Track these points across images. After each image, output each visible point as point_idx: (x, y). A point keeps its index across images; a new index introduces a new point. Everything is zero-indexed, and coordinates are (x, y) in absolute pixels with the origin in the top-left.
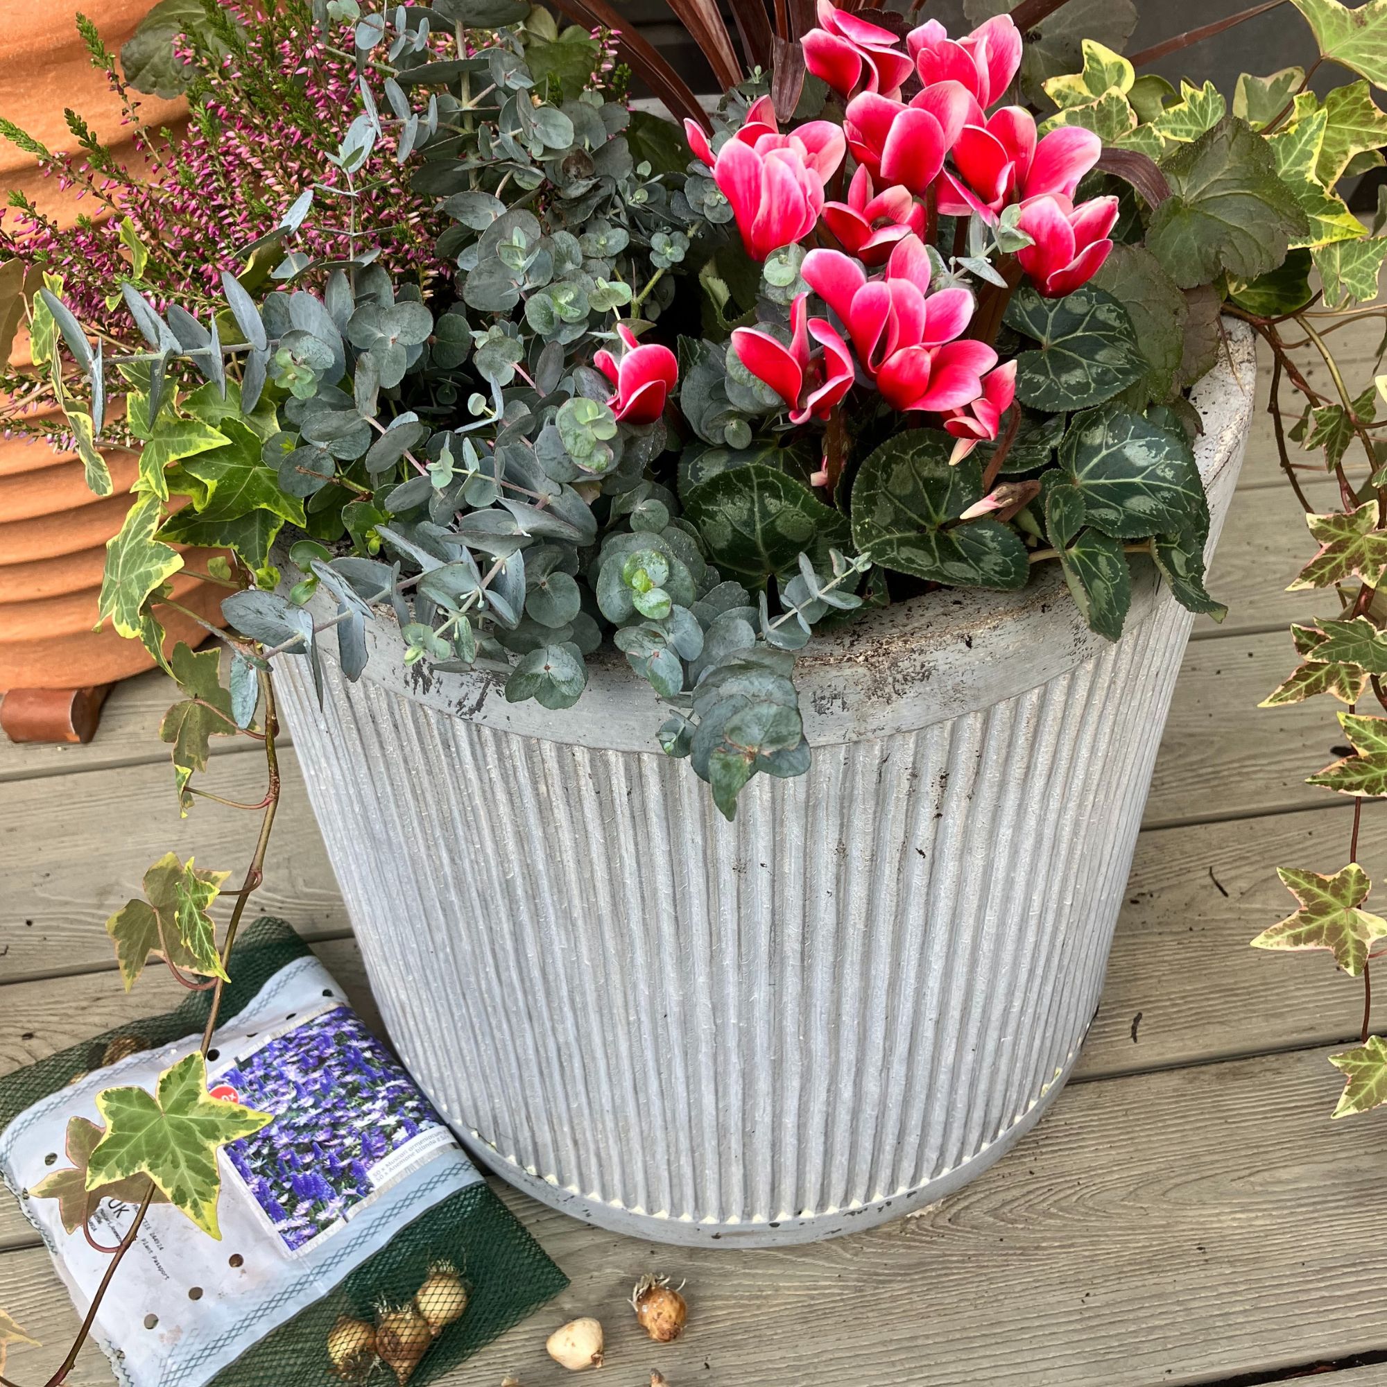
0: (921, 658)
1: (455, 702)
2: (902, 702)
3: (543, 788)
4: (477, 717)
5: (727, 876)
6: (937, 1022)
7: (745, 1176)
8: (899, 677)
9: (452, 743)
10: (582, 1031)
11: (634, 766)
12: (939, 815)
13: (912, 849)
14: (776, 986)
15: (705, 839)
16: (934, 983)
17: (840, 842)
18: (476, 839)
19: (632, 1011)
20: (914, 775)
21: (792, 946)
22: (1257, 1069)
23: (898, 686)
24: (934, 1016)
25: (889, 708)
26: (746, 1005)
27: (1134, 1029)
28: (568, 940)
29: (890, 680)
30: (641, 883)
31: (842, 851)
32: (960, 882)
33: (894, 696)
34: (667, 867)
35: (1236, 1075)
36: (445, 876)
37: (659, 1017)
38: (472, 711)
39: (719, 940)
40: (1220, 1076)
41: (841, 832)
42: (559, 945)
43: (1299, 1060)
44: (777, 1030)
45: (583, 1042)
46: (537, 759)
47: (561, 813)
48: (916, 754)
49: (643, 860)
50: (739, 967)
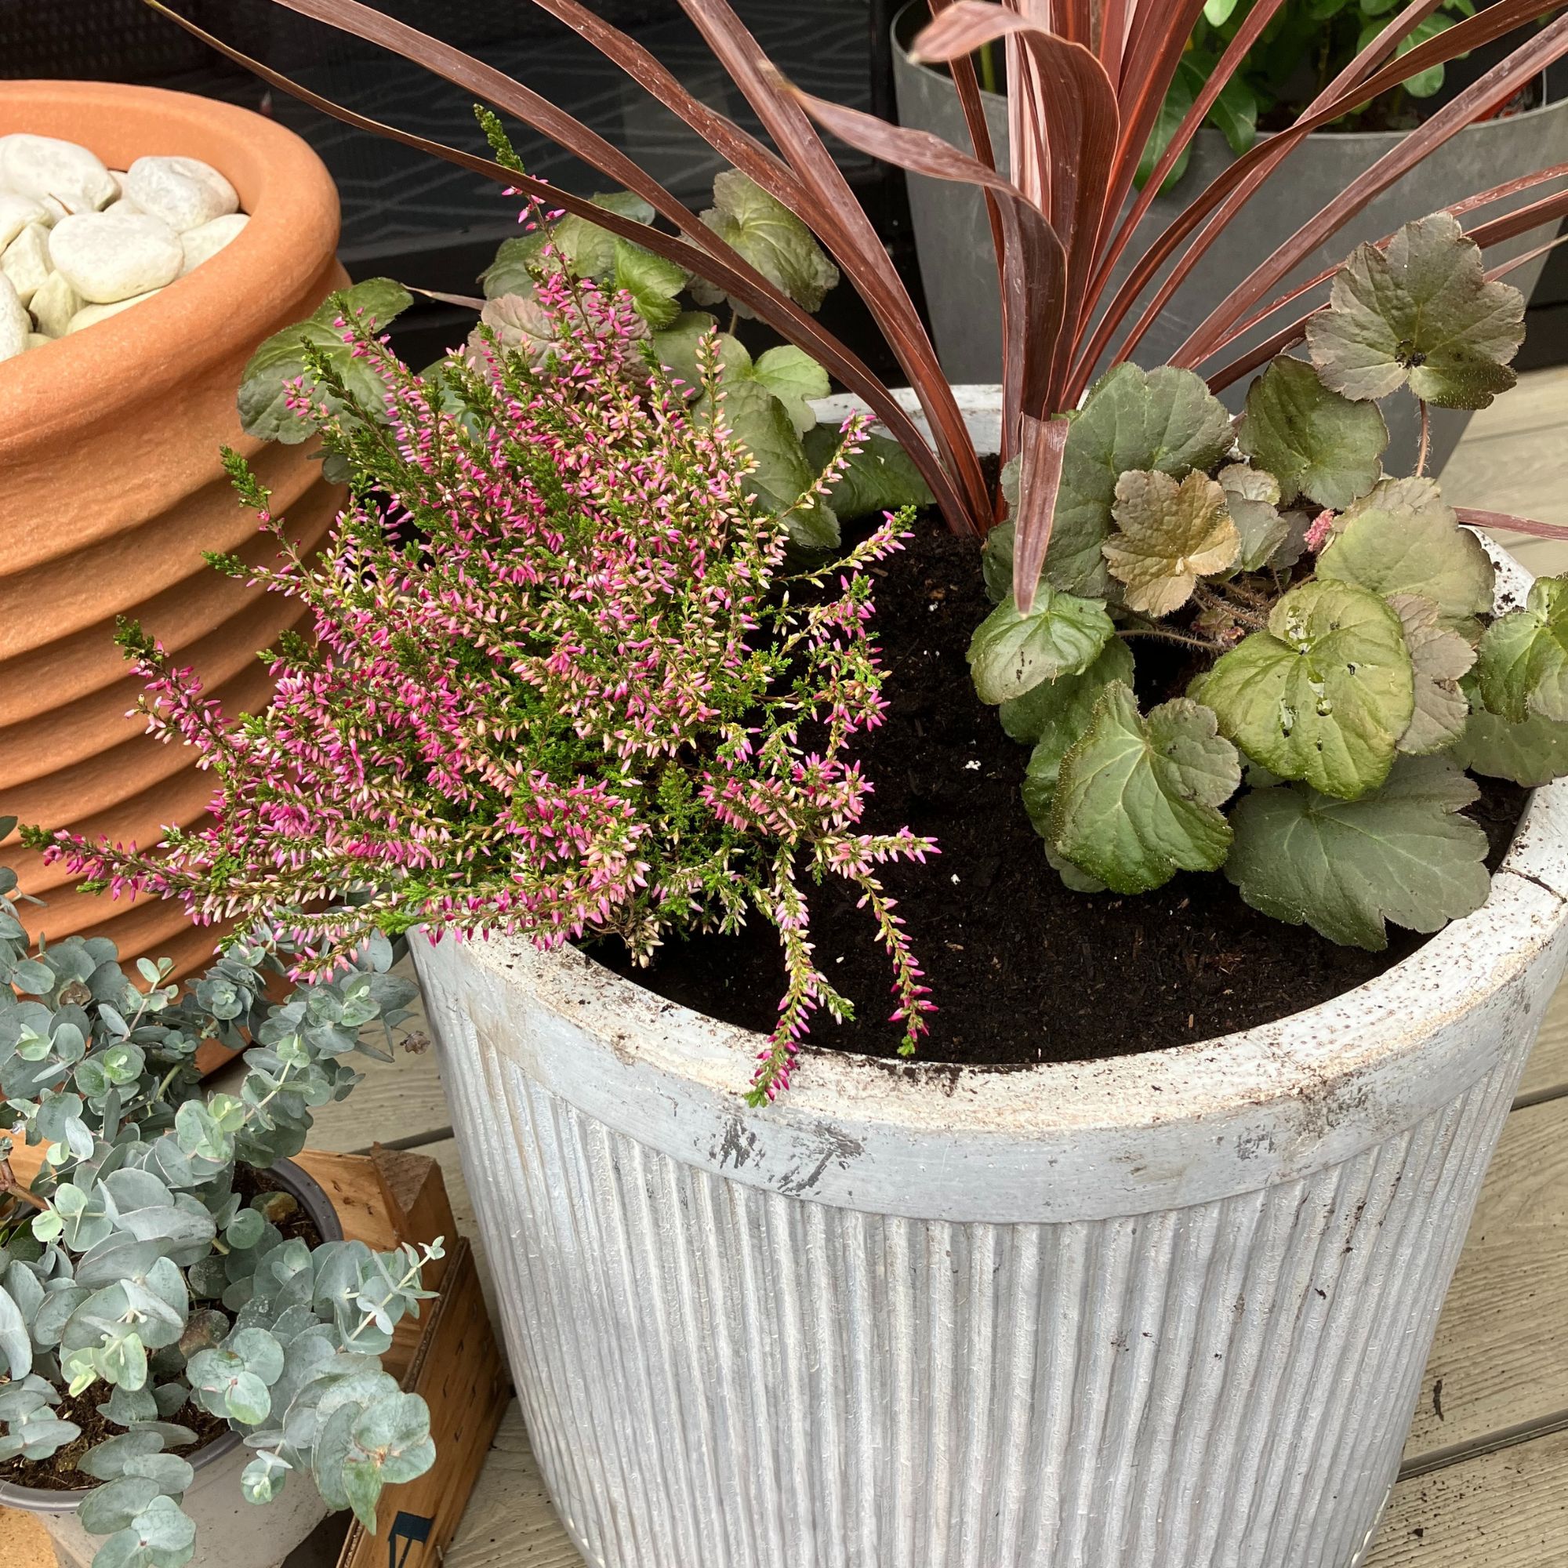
0: (1362, 1080)
1: (779, 1175)
2: (1334, 1133)
3: (880, 1270)
4: (807, 1193)
5: (1104, 1353)
8: (1335, 1106)
9: (763, 1222)
10: (885, 1538)
11: (1007, 1238)
12: (1349, 1250)
13: (1329, 1298)
14: (1140, 1465)
15: (1083, 1314)
16: (1309, 1434)
17: (1241, 1298)
18: (775, 1327)
19: (955, 1513)
20: (1332, 1212)
21: (1167, 1418)
23: (1332, 1117)
24: (1304, 1469)
25: (1319, 1143)
26: (1101, 1492)
27: (1437, 1403)
28: (884, 1438)
29: (1325, 1111)
30: (994, 1369)
31: (1240, 1307)
32: (1355, 1315)
33: (1327, 1128)
34: (1030, 1349)
36: (719, 1369)
37: (991, 1516)
38: (801, 1186)
39: (1080, 1424)
41: (1244, 1286)
42: (868, 1444)
44: (1133, 1516)
45: (883, 1551)
46: (879, 1238)
47: (900, 1297)
48: (1337, 1189)
49: (1000, 1342)
50: (1100, 1450)
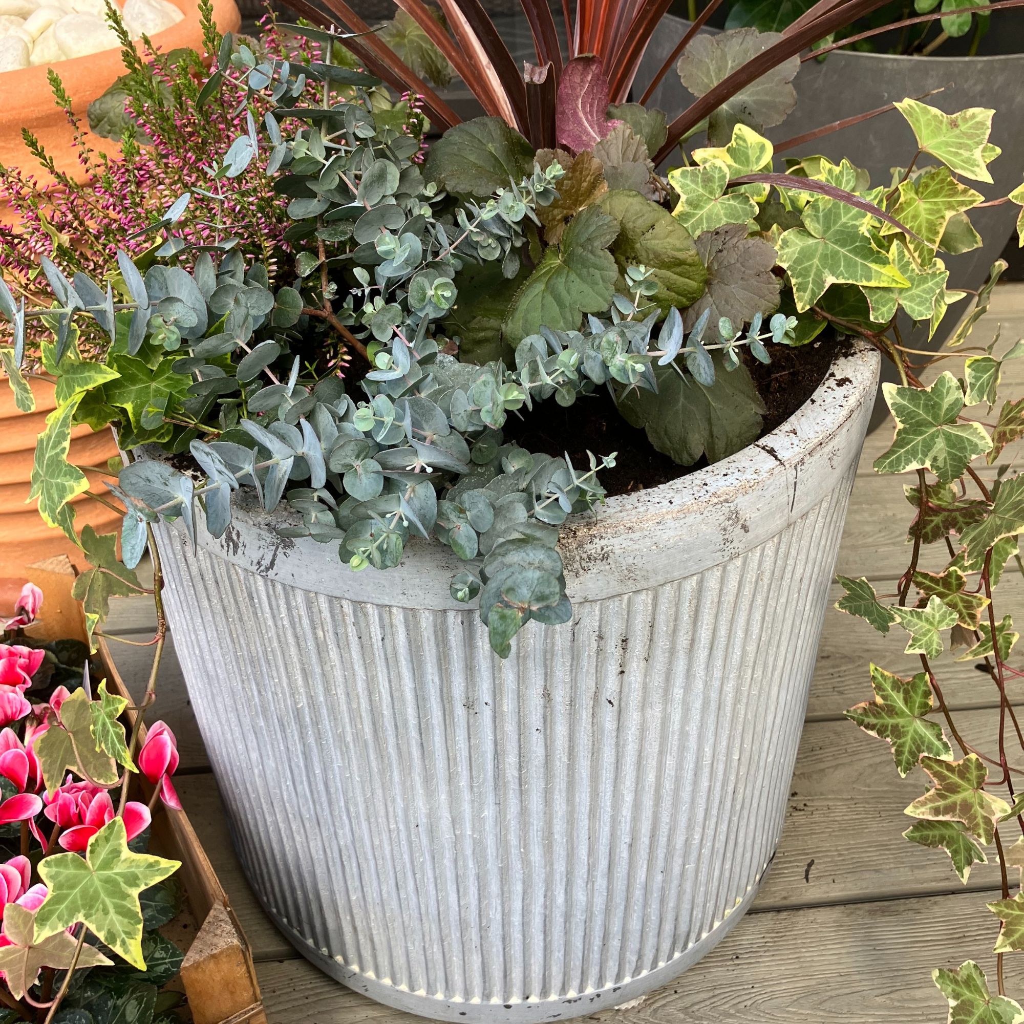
0: (603, 542)
1: (255, 562)
2: (588, 576)
3: (320, 633)
4: (271, 573)
5: (460, 711)
6: (631, 846)
7: (483, 963)
8: (585, 556)
9: (255, 595)
10: (356, 835)
11: (386, 616)
12: (622, 672)
13: (604, 699)
14: (500, 804)
15: (441, 679)
16: (626, 812)
17: (545, 688)
18: (275, 675)
19: (392, 821)
20: (601, 637)
21: (511, 772)
22: (902, 908)
23: (584, 564)
24: (628, 840)
25: (577, 581)
26: (478, 820)
27: (807, 872)
28: (343, 759)
29: (578, 558)
30: (394, 714)
31: (547, 695)
32: (643, 729)
33: (581, 571)
34: (414, 701)
35: (884, 912)
36: (255, 705)
37: (413, 826)
38: (267, 569)
39: (456, 764)
40: (872, 913)
41: (546, 680)
42: (337, 763)
43: (935, 903)
44: (502, 843)
45: (358, 845)
46: (315, 610)
47: (334, 655)
48: (601, 620)
49: (396, 694)
50: (472, 787)
